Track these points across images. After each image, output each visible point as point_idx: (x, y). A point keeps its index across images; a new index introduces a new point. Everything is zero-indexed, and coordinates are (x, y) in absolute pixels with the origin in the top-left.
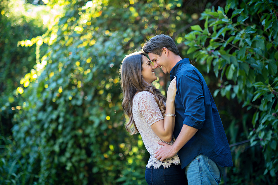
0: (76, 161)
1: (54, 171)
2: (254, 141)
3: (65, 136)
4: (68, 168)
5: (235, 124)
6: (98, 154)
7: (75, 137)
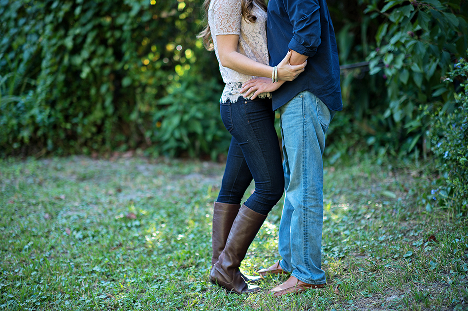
0: (97, 65)
1: (61, 78)
2: (376, 66)
3: (84, 25)
4: (84, 75)
5: (350, 31)
6: (132, 57)
7: (99, 26)
